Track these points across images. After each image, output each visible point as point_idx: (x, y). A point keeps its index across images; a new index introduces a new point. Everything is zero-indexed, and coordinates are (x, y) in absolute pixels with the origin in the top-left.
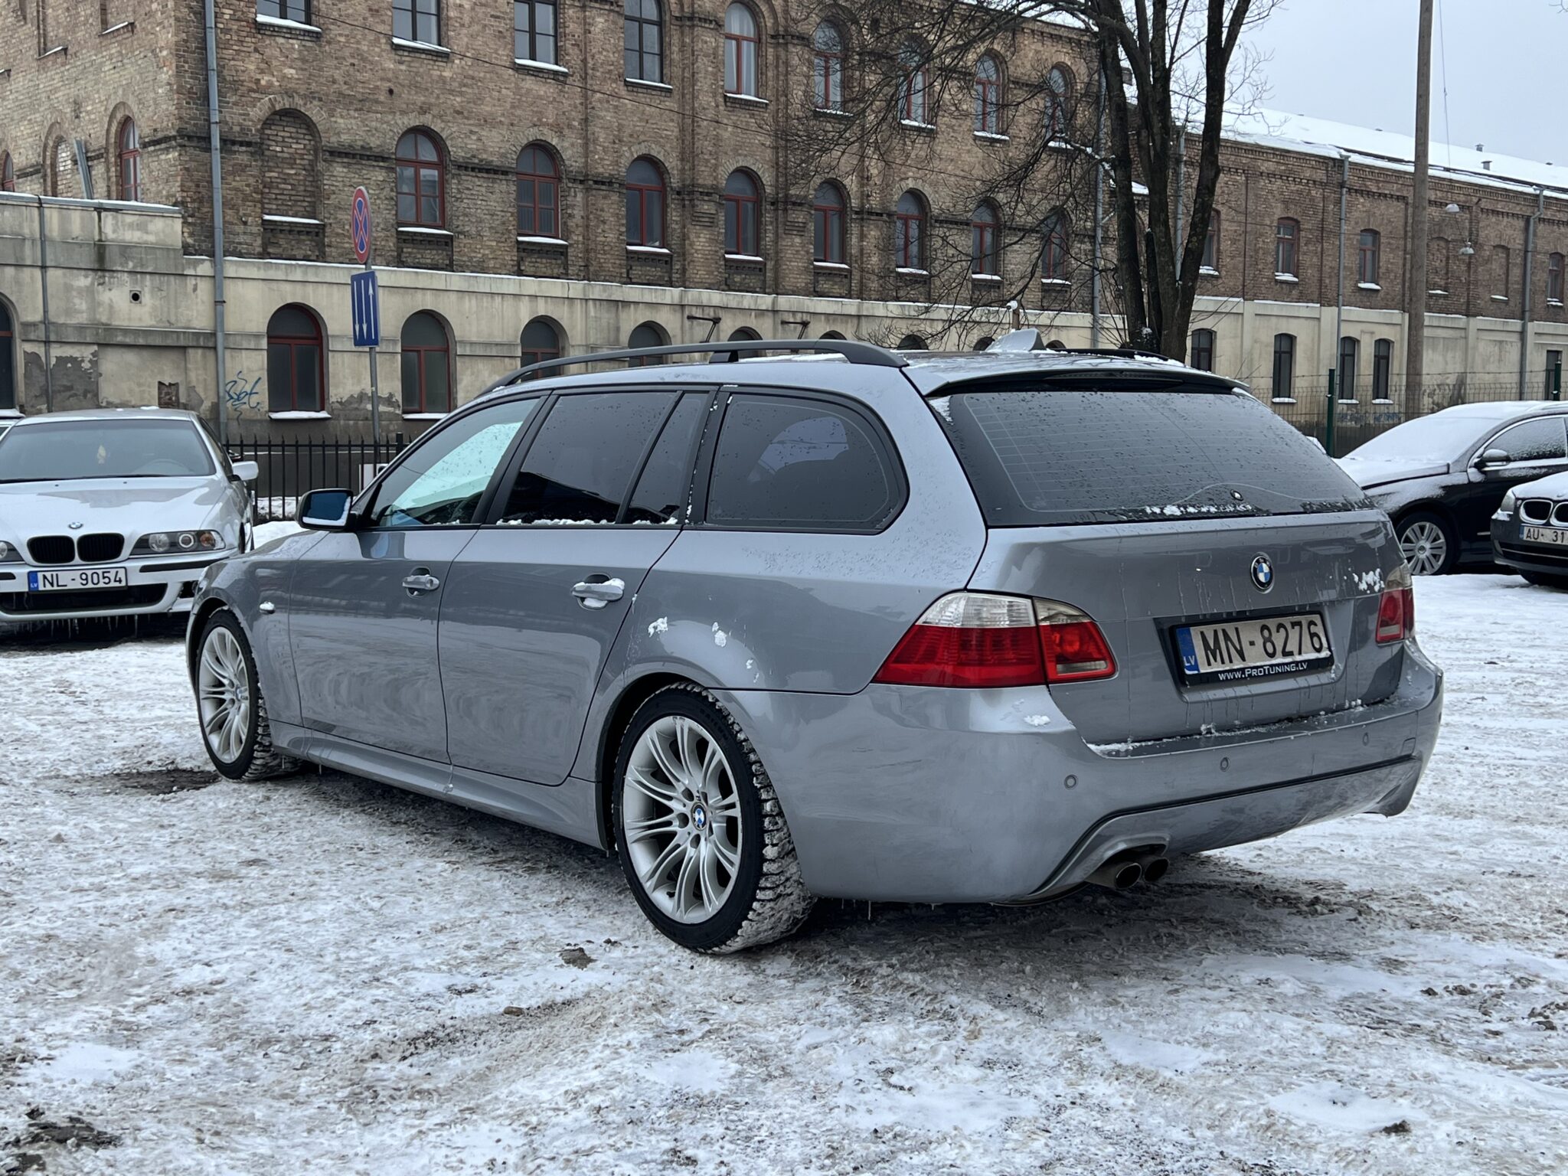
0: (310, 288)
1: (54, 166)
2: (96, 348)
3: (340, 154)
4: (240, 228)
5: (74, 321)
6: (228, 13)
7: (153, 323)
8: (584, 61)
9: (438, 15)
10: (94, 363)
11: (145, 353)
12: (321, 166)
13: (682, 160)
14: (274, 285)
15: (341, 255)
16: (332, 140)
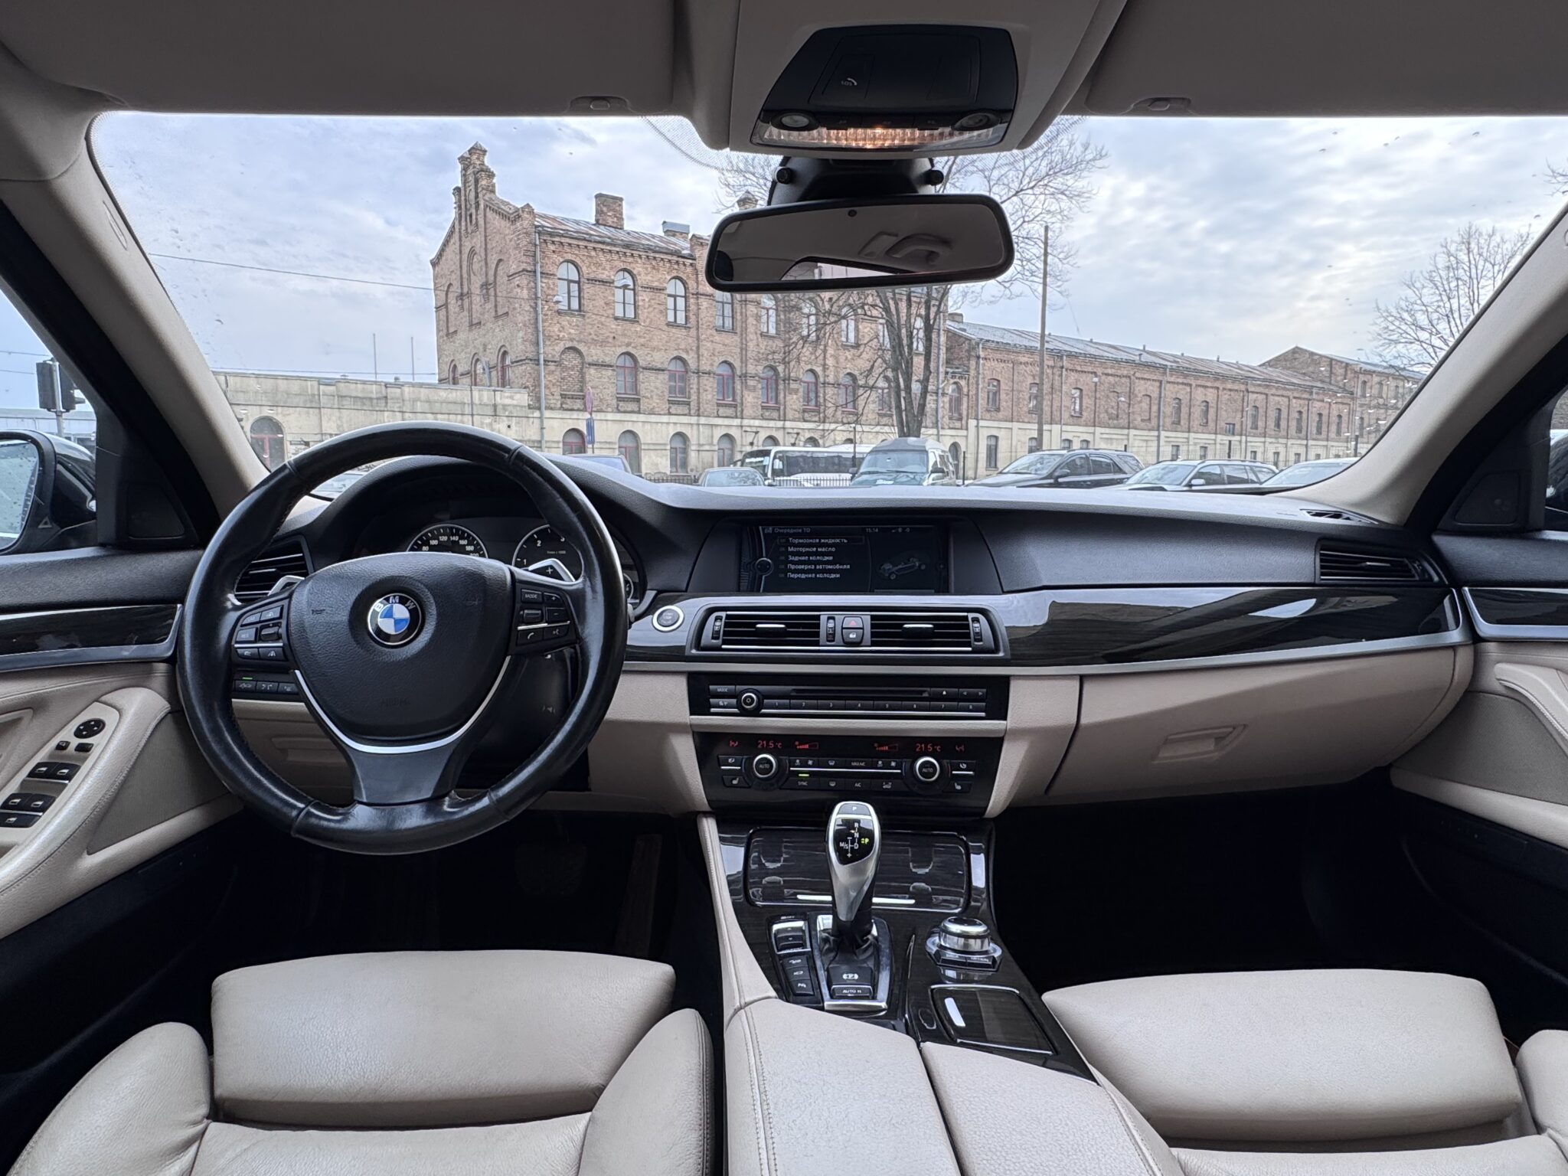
0: (580, 422)
1: (475, 371)
3: (593, 365)
4: (551, 397)
6: (546, 307)
8: (698, 322)
9: (635, 304)
12: (585, 370)
13: (742, 362)
14: (565, 421)
15: (593, 407)
16: (589, 359)
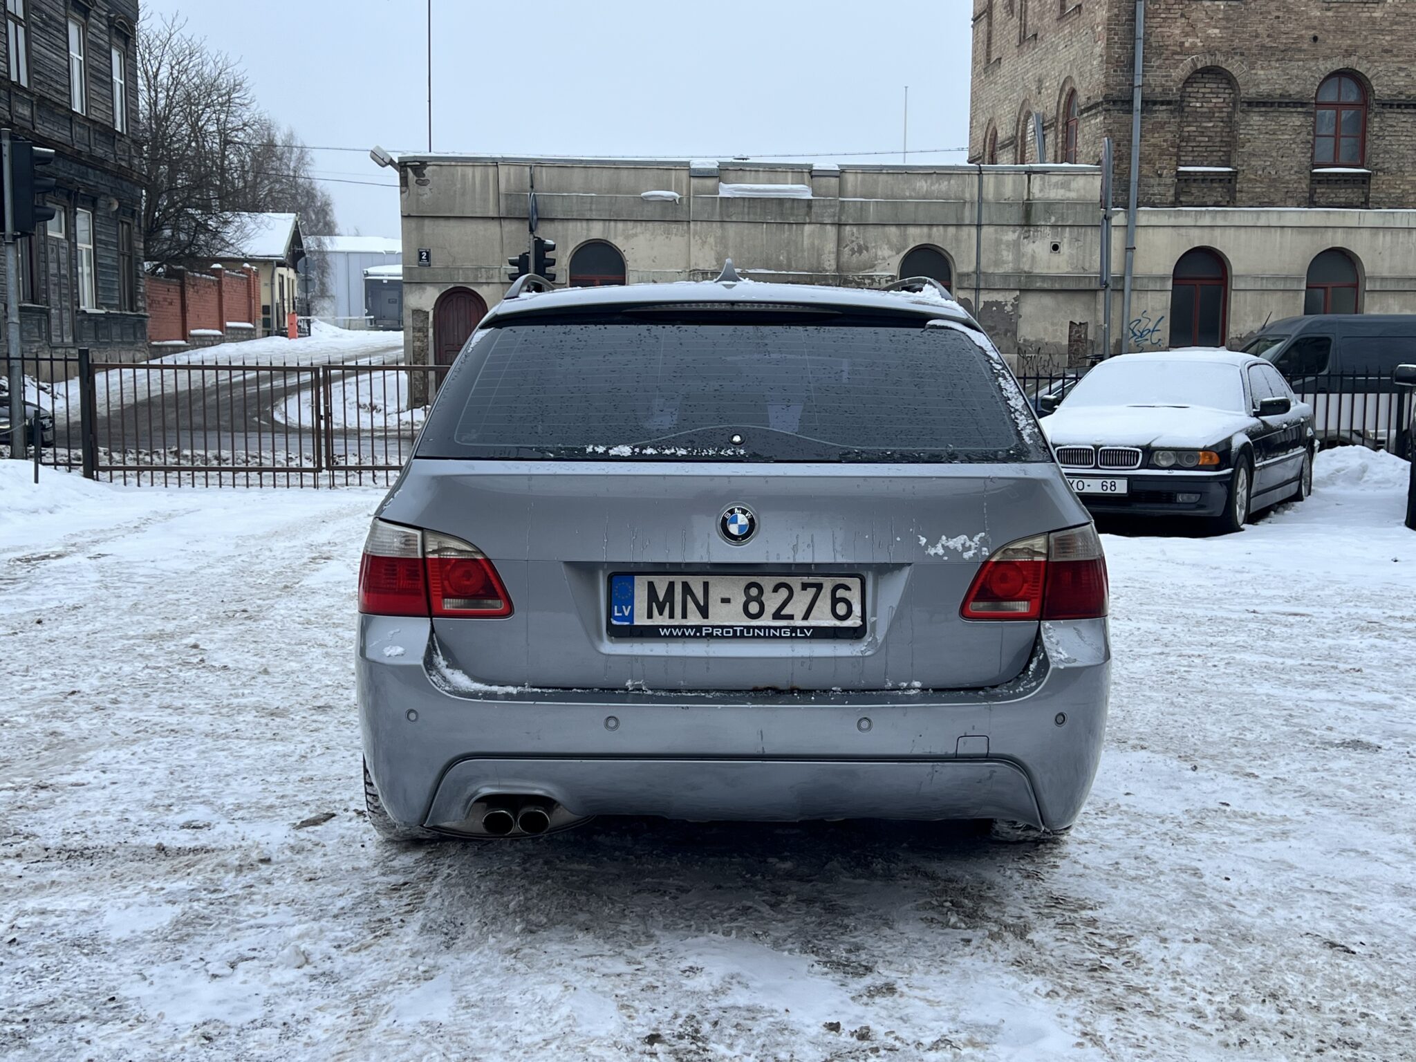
0: (1218, 232)
1: (1024, 137)
2: (1018, 293)
3: (1258, 104)
4: (1155, 181)
5: (1001, 271)
7: (1069, 269)
10: (1015, 307)
11: (1061, 297)
12: (1238, 116)
14: (1183, 231)
15: (1252, 199)
16: (1251, 92)
